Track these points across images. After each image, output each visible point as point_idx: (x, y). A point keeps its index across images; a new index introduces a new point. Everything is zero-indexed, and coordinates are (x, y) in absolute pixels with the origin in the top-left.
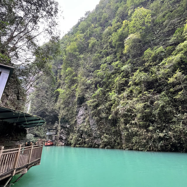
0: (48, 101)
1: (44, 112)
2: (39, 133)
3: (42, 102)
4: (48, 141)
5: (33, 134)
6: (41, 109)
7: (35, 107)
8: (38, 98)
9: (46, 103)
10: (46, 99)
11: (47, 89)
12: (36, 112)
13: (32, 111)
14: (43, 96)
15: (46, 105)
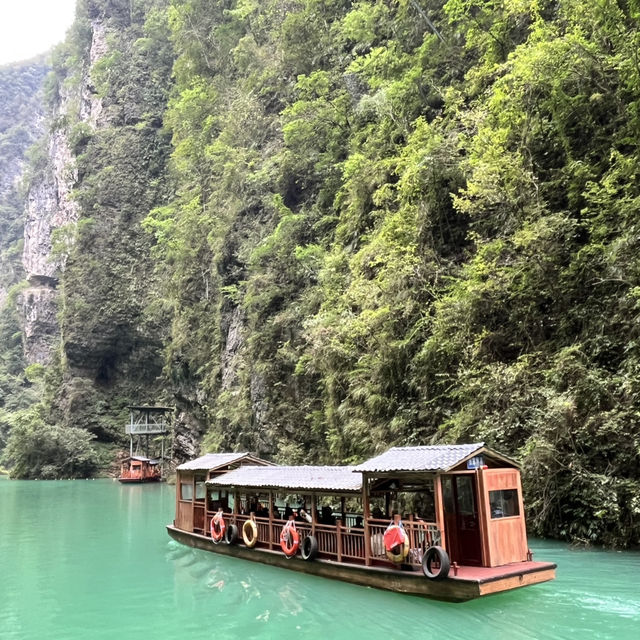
0: (138, 269)
1: (127, 325)
2: (115, 423)
3: (110, 275)
4: (133, 463)
5: (89, 431)
6: (110, 308)
7: (80, 301)
8: (90, 257)
9: (129, 281)
10: (130, 258)
11: (129, 201)
12: (90, 325)
13: (70, 322)
14: (112, 245)
15: (132, 288)
